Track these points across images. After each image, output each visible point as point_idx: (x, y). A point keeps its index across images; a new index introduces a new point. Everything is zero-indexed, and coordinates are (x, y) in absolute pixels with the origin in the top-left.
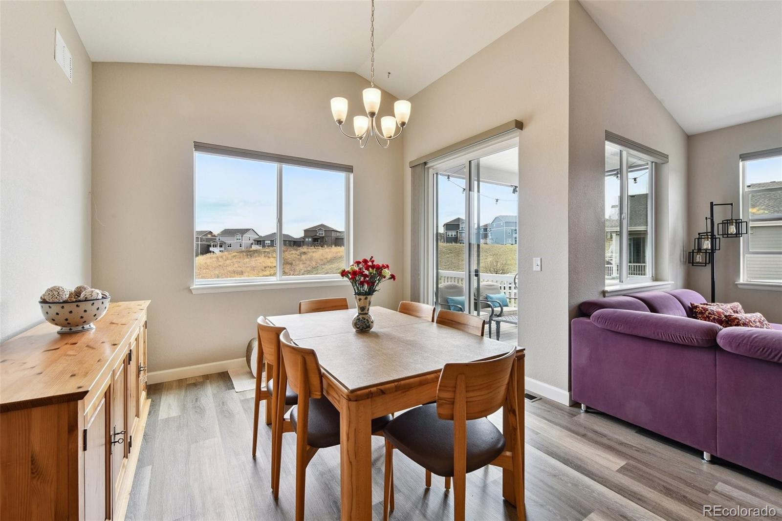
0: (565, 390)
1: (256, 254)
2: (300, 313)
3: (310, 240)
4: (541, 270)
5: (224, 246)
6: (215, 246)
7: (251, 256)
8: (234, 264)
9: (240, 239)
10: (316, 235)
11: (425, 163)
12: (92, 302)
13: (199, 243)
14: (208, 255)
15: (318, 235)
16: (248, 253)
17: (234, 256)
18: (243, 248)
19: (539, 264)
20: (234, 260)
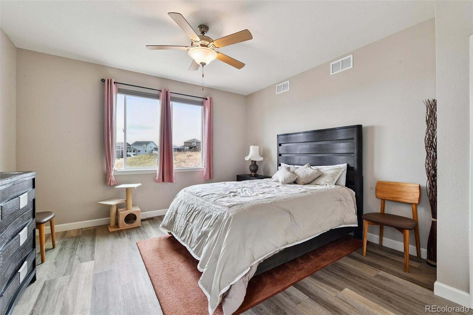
3: (187, 148)
10: (191, 145)
15: (192, 145)
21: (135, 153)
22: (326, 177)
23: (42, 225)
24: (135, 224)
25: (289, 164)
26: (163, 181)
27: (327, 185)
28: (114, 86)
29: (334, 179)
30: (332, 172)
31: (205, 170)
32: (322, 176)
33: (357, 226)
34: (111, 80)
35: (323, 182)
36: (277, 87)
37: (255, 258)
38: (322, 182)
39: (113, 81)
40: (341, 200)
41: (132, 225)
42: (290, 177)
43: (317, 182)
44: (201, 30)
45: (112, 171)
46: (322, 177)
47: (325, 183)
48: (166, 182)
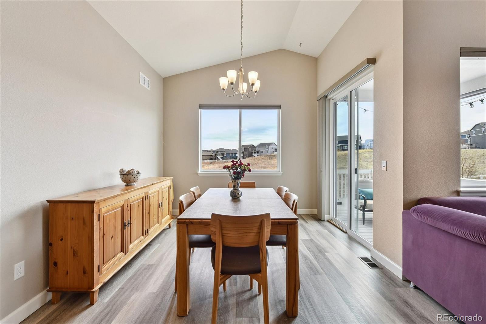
0: (401, 267)
1: (274, 157)
2: (228, 188)
4: (386, 170)
5: (259, 153)
6: (255, 153)
7: (271, 158)
8: (262, 163)
9: (267, 149)
11: (326, 97)
12: (132, 175)
13: (248, 151)
14: (251, 158)
16: (270, 157)
17: (263, 158)
18: (269, 154)
19: (385, 166)
20: (263, 161)
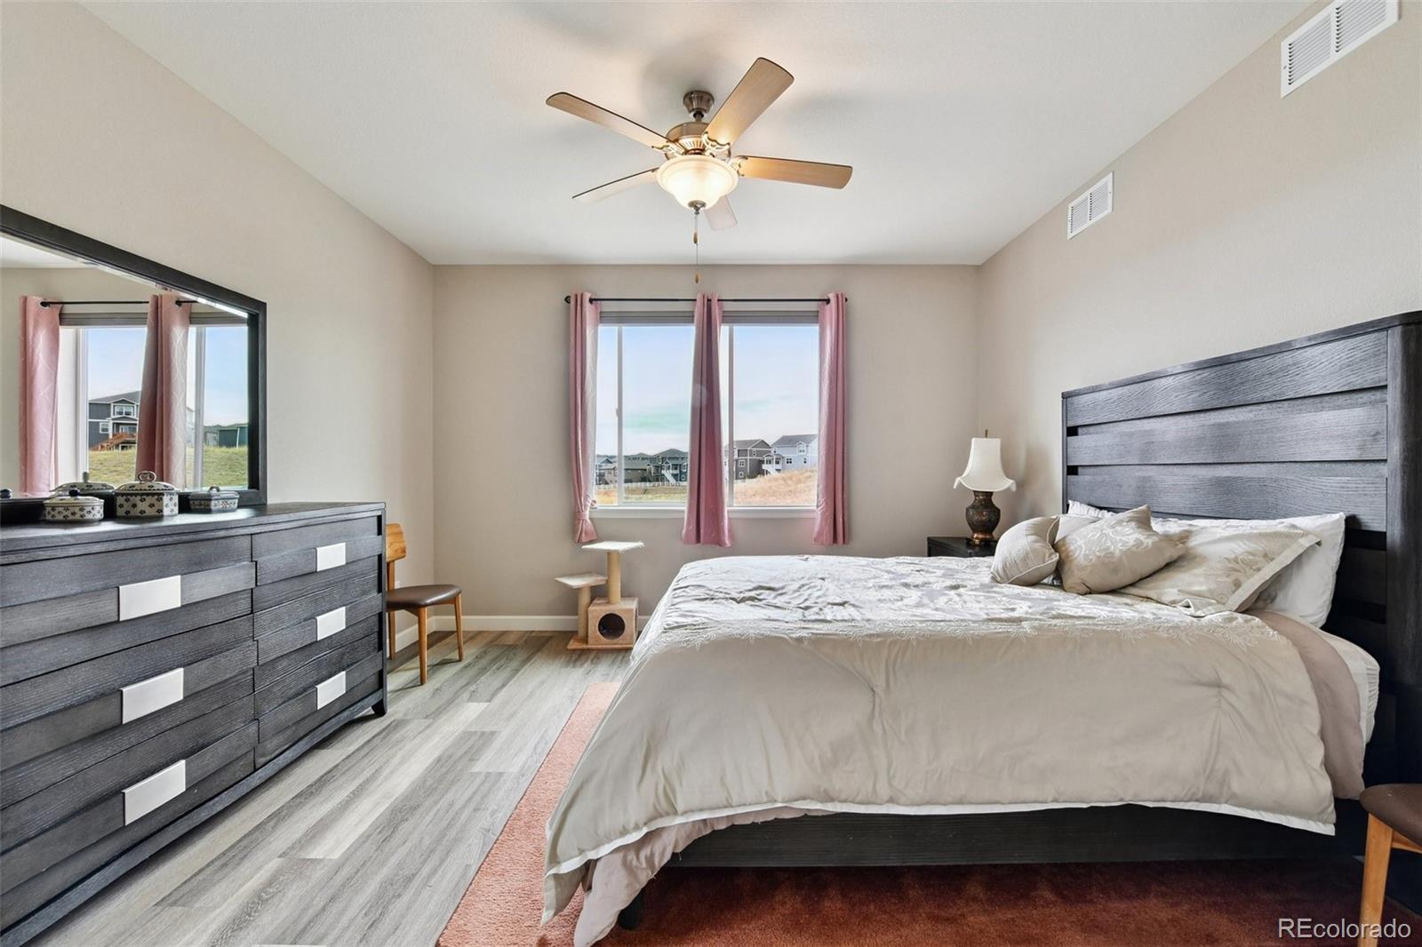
21: (779, 467)
22: (1199, 571)
23: (422, 609)
24: (621, 642)
25: (1101, 508)
26: (698, 540)
27: (1189, 607)
28: (588, 307)
29: (1237, 585)
30: (1239, 548)
31: (818, 515)
32: (1185, 563)
33: (1329, 830)
34: (582, 295)
35: (1175, 590)
36: (1070, 209)
37: (680, 807)
38: (1170, 590)
39: (587, 296)
40: (1218, 685)
41: (615, 640)
42: (1025, 558)
43: (1151, 589)
44: (691, 108)
45: (586, 509)
46: (1182, 567)
47: (1178, 598)
48: (705, 543)
